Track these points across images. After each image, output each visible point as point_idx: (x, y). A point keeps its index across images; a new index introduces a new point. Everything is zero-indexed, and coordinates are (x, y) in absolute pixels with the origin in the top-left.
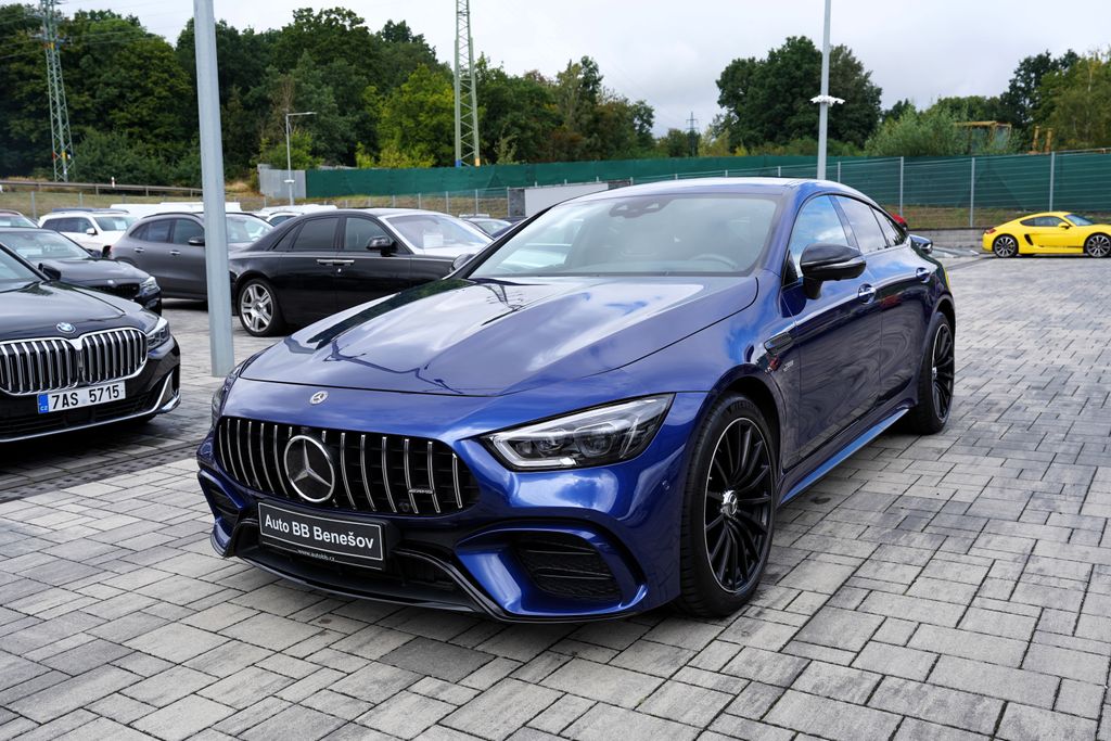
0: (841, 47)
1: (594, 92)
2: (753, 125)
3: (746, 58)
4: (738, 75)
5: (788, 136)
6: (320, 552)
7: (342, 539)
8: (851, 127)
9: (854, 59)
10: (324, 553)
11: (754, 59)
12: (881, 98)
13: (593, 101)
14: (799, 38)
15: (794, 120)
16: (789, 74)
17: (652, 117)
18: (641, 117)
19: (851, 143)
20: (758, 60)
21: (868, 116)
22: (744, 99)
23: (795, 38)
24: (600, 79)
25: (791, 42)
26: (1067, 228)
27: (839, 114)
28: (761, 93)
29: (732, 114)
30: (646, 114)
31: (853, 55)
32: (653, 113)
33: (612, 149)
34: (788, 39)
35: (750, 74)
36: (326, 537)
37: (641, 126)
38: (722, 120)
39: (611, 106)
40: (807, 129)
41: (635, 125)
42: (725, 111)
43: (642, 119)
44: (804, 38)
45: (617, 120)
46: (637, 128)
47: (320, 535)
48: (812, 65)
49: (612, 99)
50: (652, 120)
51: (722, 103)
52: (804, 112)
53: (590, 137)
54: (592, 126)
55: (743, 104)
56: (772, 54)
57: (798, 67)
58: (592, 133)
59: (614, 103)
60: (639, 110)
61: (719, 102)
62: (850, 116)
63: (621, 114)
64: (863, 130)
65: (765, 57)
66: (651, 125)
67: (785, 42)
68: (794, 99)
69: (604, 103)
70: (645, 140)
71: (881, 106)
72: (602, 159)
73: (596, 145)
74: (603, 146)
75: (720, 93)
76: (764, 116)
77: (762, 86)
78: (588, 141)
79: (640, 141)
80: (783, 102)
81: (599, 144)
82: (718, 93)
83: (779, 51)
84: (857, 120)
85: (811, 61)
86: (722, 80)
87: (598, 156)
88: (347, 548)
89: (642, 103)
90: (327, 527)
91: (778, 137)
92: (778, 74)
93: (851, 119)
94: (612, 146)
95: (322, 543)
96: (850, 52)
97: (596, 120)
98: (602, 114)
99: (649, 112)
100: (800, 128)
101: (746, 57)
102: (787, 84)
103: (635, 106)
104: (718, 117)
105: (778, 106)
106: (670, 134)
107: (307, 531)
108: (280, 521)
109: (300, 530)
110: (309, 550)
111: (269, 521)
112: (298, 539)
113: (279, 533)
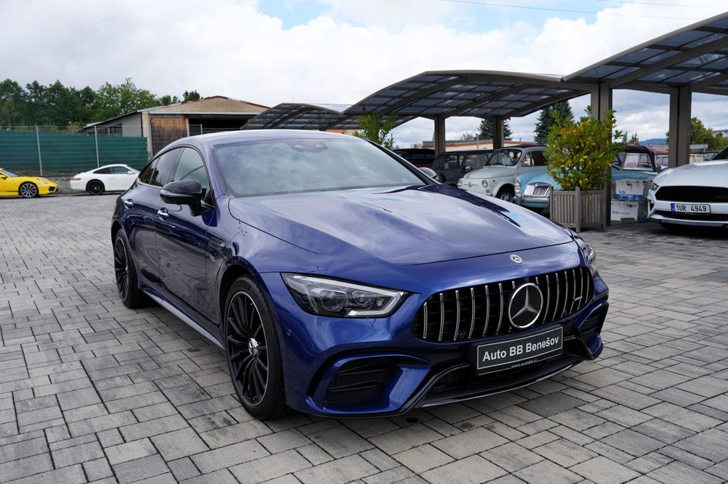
6: (527, 360)
7: (543, 345)
10: (530, 359)
26: (5, 178)
36: (534, 347)
47: (530, 347)
88: (545, 349)
90: (534, 341)
95: (532, 353)
107: (521, 349)
108: (499, 352)
109: (516, 350)
110: (520, 362)
111: (487, 356)
112: (513, 358)
113: (497, 361)
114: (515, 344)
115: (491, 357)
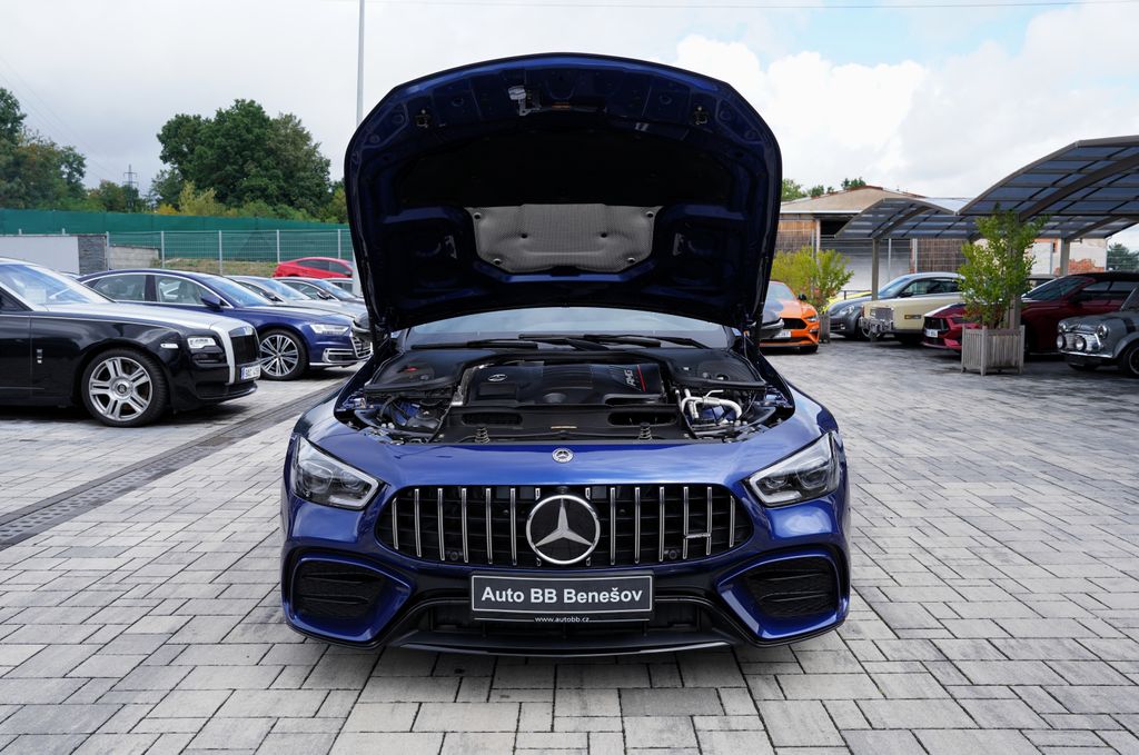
0: (291, 116)
1: (13, 130)
2: (201, 185)
3: (191, 115)
4: (183, 131)
5: (240, 199)
6: (568, 616)
7: (603, 597)
8: (302, 195)
9: (303, 129)
10: (575, 615)
11: (199, 117)
12: (330, 169)
13: (13, 140)
14: (248, 101)
15: (245, 182)
16: (240, 136)
17: (84, 166)
18: (70, 165)
19: (304, 211)
20: (203, 118)
21: (318, 185)
22: (190, 157)
23: (243, 101)
24: (22, 118)
25: (240, 105)
27: (291, 181)
28: (210, 153)
29: (177, 172)
30: (77, 164)
31: (303, 125)
32: (85, 162)
33: (37, 198)
34: (237, 101)
35: (195, 132)
36: (582, 598)
37: (69, 174)
38: (167, 176)
39: (34, 148)
40: (259, 194)
41: (63, 173)
42: (168, 167)
43: (71, 167)
44: (253, 102)
45: (42, 165)
46: (65, 176)
47: (570, 596)
48: (263, 130)
49: (35, 141)
50: (84, 169)
51: (165, 159)
52: (256, 176)
53: (9, 182)
54: (11, 169)
55: (190, 162)
56: (220, 114)
57: (249, 131)
58: (13, 177)
59: (37, 146)
60: (68, 156)
61: (161, 158)
62: (302, 183)
63: (47, 159)
64: (314, 199)
65: (213, 117)
66: (82, 174)
67: (234, 104)
68: (245, 162)
69: (25, 145)
70: (76, 190)
71: (330, 176)
72: (26, 207)
73: (18, 191)
74: (27, 194)
75: (162, 148)
76: (214, 176)
77: (211, 146)
78: (9, 186)
79: (70, 190)
80: (233, 164)
81: (23, 190)
82: (160, 147)
83: (227, 112)
84: (308, 189)
85: (261, 127)
86: (164, 134)
87: (22, 204)
88: (610, 605)
89: (71, 149)
90: (579, 588)
91: (229, 198)
92: (227, 135)
93: (302, 187)
94: (37, 194)
95: (576, 605)
96: (300, 121)
97: (17, 163)
98: (25, 157)
99: (80, 161)
100: (252, 192)
101: (191, 113)
102: (237, 146)
103: (62, 151)
104: (163, 173)
105: (228, 167)
106: (102, 186)
107: (553, 595)
108: (510, 592)
109: (543, 595)
110: (554, 616)
111: (488, 594)
112: (536, 606)
113: (506, 604)
114: (543, 586)
115: (495, 596)
